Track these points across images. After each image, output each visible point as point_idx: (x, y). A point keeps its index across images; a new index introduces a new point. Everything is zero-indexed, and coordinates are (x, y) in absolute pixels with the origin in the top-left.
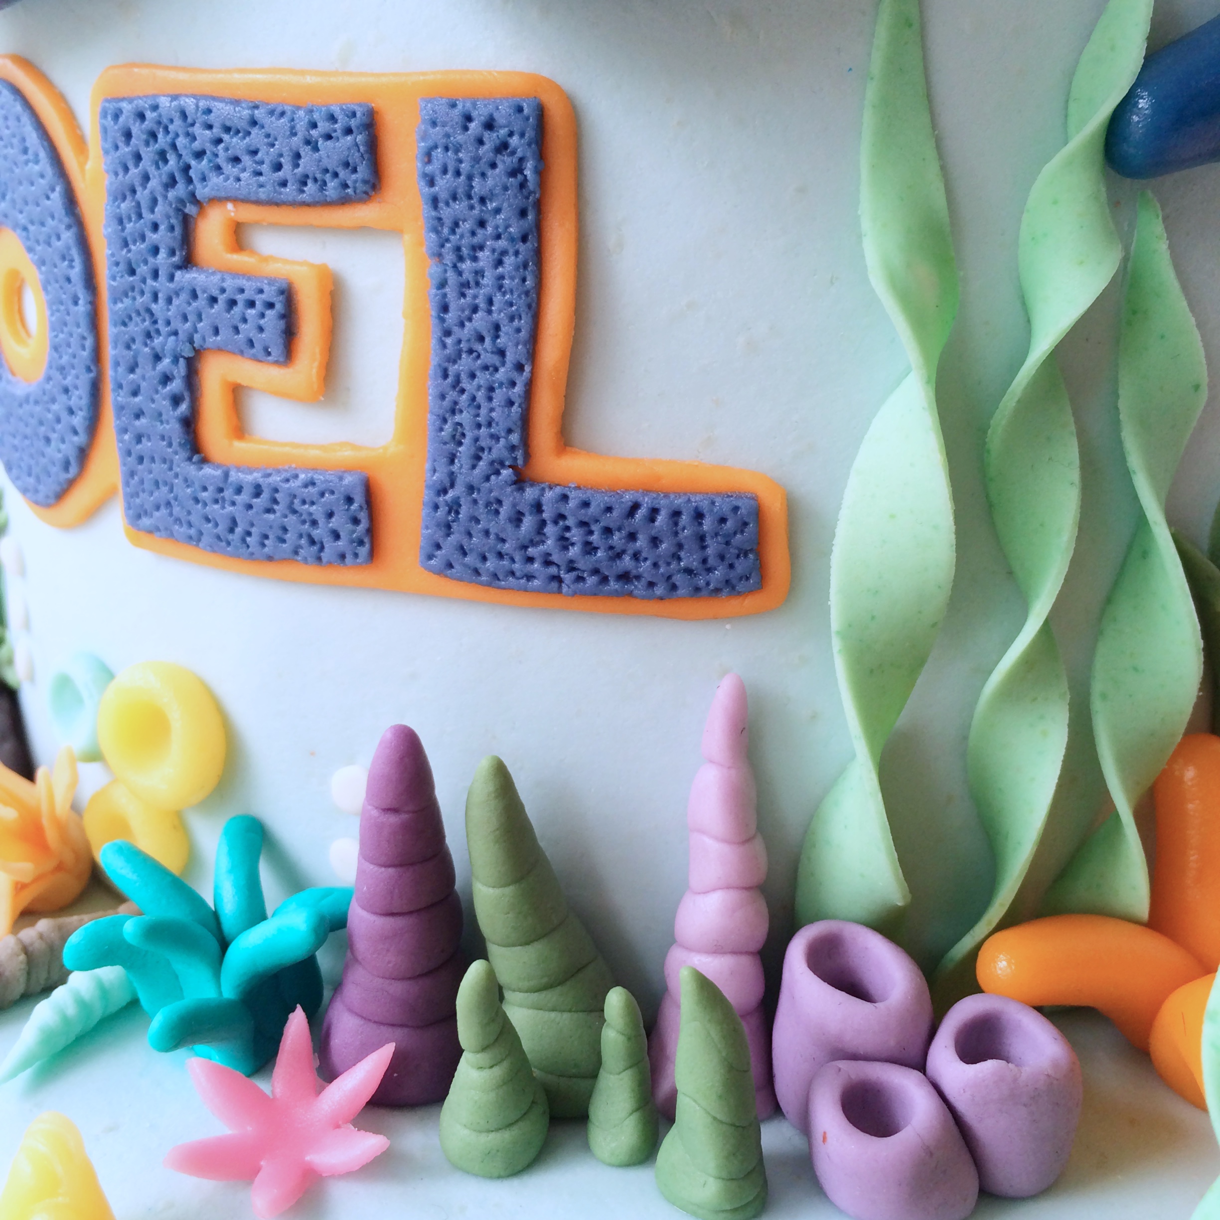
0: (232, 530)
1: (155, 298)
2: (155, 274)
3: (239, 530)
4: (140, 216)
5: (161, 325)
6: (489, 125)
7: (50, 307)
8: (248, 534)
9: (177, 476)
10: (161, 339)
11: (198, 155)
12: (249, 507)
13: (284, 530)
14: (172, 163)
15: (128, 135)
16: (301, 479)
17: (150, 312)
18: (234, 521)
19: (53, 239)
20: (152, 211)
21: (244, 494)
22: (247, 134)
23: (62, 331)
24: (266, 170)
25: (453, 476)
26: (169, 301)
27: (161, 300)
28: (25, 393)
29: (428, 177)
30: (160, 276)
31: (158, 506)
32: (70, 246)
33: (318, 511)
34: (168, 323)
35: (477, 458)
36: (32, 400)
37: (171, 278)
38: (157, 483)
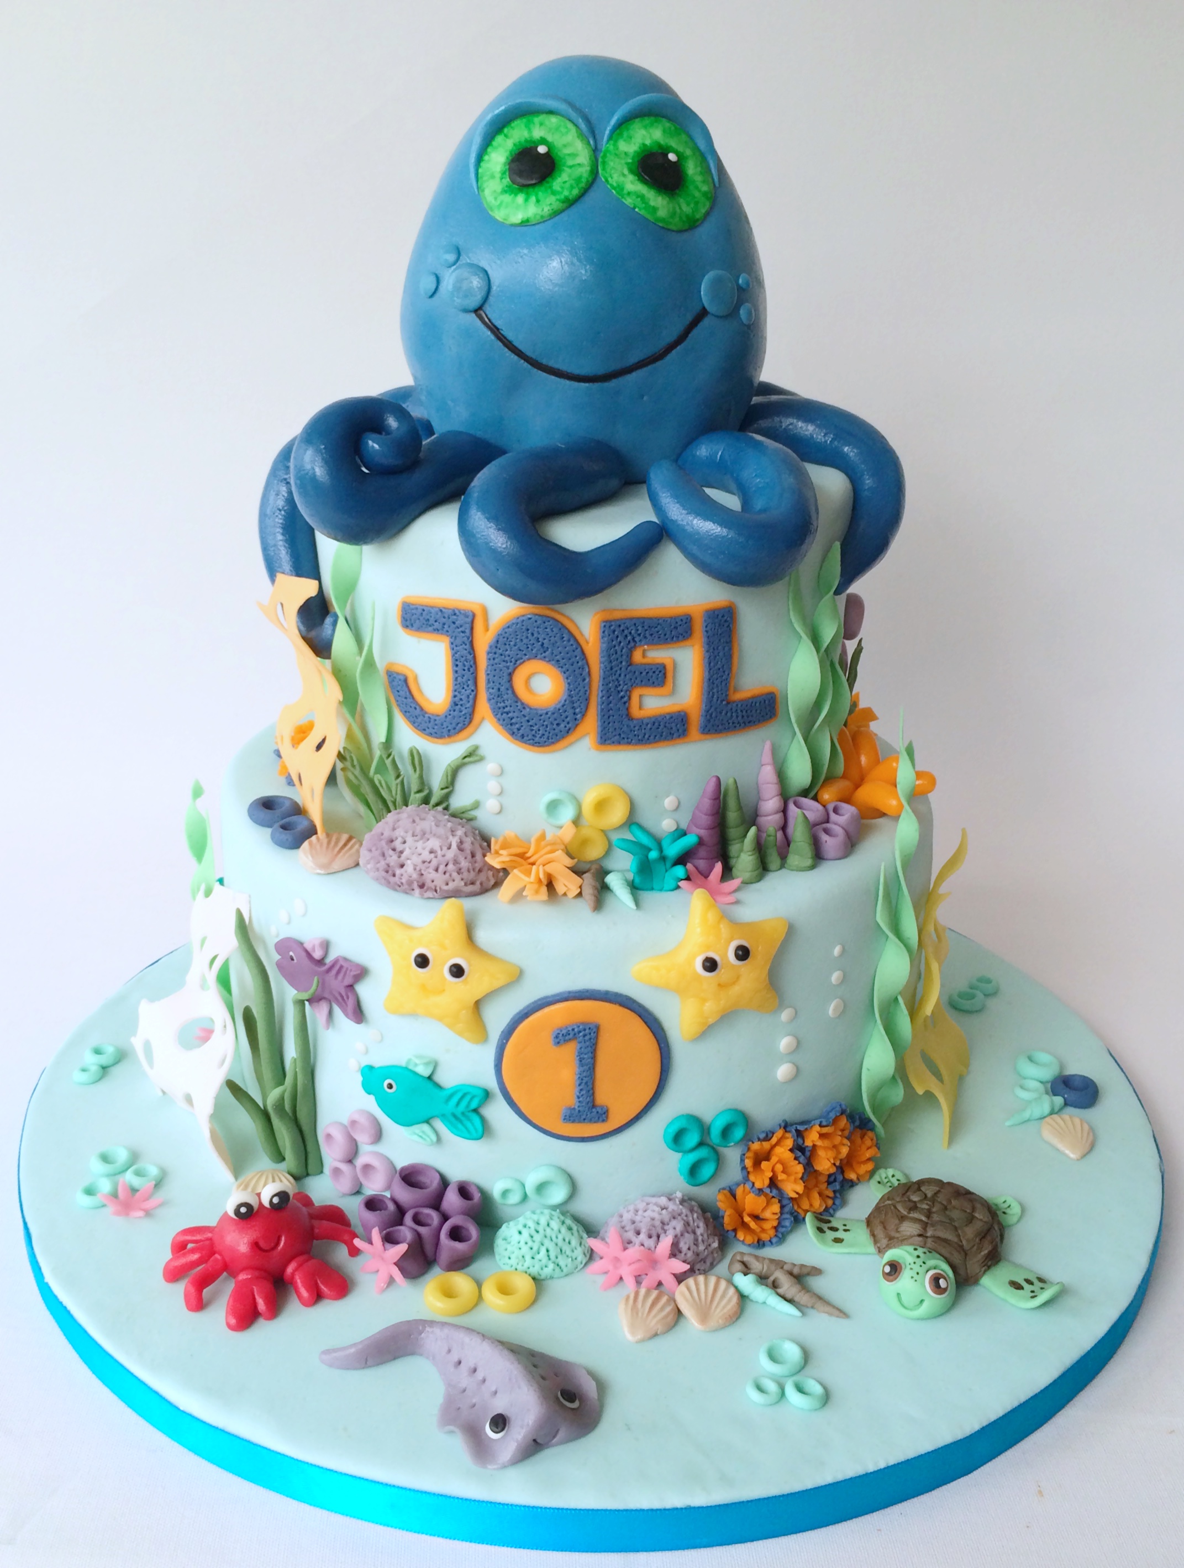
0: (644, 737)
1: (620, 675)
2: (621, 669)
3: (646, 736)
4: (616, 653)
5: (621, 682)
6: (723, 616)
7: (569, 684)
8: (650, 736)
9: (624, 725)
10: (621, 687)
11: (639, 635)
12: (651, 729)
13: (663, 732)
14: (629, 638)
15: (614, 631)
16: (668, 717)
17: (617, 680)
18: (645, 734)
19: (575, 664)
20: (622, 651)
21: (649, 726)
22: (656, 627)
23: (575, 690)
24: (662, 636)
25: (711, 706)
26: (625, 675)
27: (622, 675)
28: (545, 712)
29: (707, 631)
30: (623, 669)
31: (615, 736)
32: (583, 665)
33: (673, 725)
34: (624, 682)
35: (717, 700)
36: (550, 713)
37: (627, 669)
38: (615, 729)
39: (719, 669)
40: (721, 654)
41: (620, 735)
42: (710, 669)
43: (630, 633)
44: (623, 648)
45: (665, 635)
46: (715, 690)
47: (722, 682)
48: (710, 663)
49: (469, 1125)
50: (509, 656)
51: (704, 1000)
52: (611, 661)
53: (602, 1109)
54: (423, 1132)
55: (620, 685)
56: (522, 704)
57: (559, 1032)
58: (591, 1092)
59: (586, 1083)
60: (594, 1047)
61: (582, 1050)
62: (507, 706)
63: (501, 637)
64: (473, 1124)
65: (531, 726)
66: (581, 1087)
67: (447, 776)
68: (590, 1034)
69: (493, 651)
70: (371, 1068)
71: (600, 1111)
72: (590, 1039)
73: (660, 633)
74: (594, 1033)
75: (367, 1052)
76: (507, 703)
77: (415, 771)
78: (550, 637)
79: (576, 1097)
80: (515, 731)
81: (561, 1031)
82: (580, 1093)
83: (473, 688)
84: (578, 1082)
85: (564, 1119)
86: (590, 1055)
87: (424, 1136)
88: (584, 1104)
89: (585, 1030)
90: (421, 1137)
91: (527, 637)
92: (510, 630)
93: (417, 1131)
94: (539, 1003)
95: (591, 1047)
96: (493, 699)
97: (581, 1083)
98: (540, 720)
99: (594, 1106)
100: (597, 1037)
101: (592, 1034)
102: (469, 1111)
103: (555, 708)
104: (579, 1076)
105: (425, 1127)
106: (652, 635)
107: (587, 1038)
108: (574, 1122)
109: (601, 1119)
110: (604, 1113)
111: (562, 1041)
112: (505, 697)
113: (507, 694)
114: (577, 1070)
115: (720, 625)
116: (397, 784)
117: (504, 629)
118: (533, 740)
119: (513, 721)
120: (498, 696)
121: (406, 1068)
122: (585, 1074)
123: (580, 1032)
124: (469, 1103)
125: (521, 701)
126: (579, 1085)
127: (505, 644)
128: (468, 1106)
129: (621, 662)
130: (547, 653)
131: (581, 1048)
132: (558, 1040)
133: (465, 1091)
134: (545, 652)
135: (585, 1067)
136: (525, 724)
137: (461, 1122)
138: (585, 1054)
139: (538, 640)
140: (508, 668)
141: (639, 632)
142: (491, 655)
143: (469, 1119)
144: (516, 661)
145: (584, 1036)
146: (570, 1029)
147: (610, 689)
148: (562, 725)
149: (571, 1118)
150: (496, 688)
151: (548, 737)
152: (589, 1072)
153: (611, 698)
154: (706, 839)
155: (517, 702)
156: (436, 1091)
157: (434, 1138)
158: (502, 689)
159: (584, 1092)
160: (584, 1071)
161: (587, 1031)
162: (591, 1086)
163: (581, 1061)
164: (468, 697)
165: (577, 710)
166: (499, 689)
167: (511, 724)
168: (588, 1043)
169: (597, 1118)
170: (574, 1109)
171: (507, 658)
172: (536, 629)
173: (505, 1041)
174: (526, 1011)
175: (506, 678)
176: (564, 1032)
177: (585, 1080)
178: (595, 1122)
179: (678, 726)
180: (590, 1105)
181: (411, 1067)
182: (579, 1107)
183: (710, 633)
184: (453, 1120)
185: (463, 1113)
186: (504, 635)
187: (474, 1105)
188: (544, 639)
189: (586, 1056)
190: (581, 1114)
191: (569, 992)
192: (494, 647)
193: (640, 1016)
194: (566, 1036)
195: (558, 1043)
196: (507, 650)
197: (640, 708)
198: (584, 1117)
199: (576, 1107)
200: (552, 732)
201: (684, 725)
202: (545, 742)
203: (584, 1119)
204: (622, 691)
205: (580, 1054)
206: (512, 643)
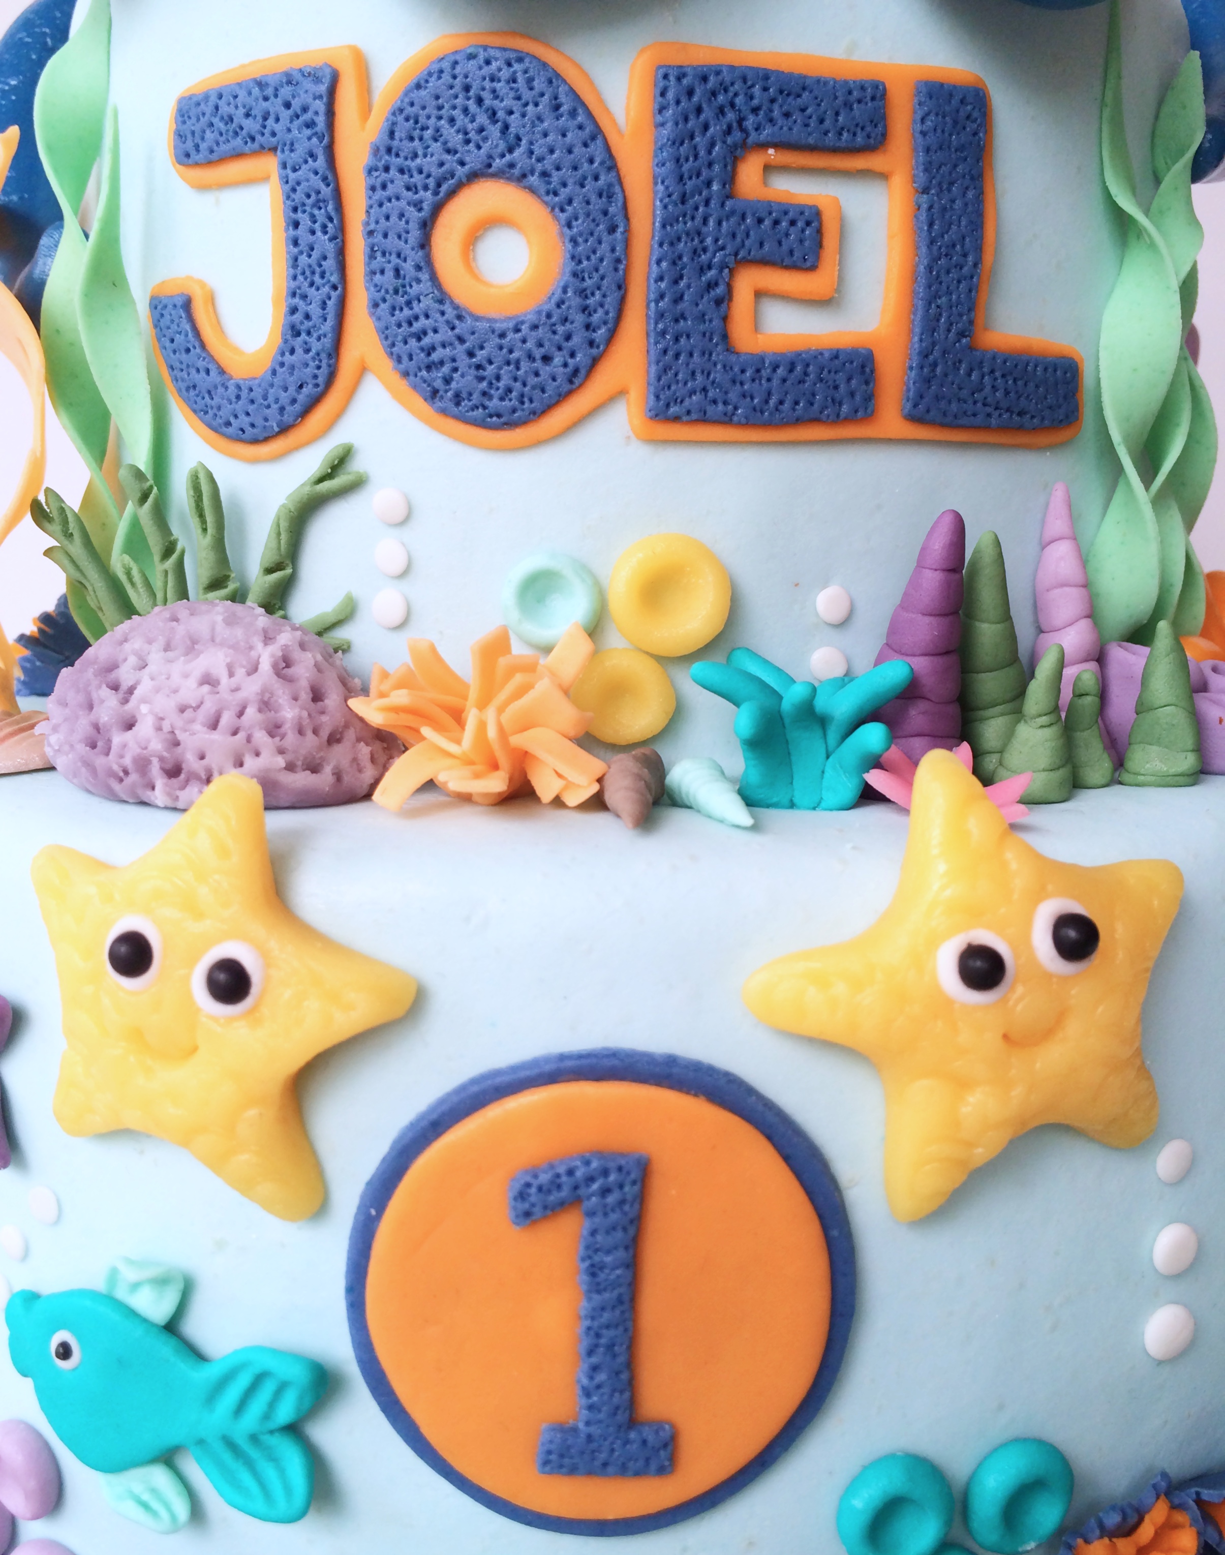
5: (709, 243)
6: (964, 101)
7: (574, 241)
8: (781, 402)
9: (715, 364)
10: (709, 255)
11: (755, 110)
12: (784, 380)
13: (814, 395)
14: (731, 116)
15: (690, 93)
16: (827, 355)
17: (699, 233)
18: (769, 394)
19: (589, 181)
20: (710, 153)
21: (780, 371)
22: (799, 96)
23: (588, 258)
24: (813, 122)
25: (934, 344)
26: (720, 223)
27: (711, 223)
28: (511, 325)
29: (924, 134)
30: (713, 203)
31: (692, 392)
32: (610, 185)
33: (841, 377)
34: (717, 240)
35: (949, 331)
36: (524, 328)
37: (723, 205)
38: (693, 373)
39: (954, 246)
40: (958, 204)
41: (704, 390)
42: (932, 242)
43: (732, 105)
44: (712, 145)
45: (822, 121)
46: (943, 300)
47: (959, 282)
48: (931, 225)
49: (269, 1472)
50: (420, 172)
51: (963, 1084)
52: (681, 178)
53: (657, 1432)
54: (154, 1491)
55: (705, 250)
56: (456, 307)
57: (528, 1179)
58: (624, 1376)
59: (610, 1347)
60: (632, 1231)
61: (599, 1238)
62: (417, 318)
63: (400, 119)
64: (282, 1472)
65: (479, 367)
66: (594, 1360)
67: (279, 534)
68: (621, 1187)
69: (381, 165)
70: (31, 1298)
71: (651, 1438)
72: (622, 1202)
73: (809, 111)
74: (634, 1183)
75: (26, 1255)
76: (417, 308)
77: (205, 530)
78: (526, 104)
79: (579, 1391)
80: (439, 384)
81: (536, 1176)
82: (591, 1378)
83: (334, 279)
84: (585, 1343)
85: (546, 1463)
86: (621, 1254)
87: (155, 1505)
88: (601, 1416)
89: (605, 1172)
90: (145, 1506)
91: (466, 110)
92: (423, 93)
93: (138, 1489)
94: (475, 1089)
95: (625, 1229)
96: (384, 300)
97: (597, 1346)
98: (501, 348)
99: (633, 1422)
100: (642, 1198)
101: (627, 1189)
102: (272, 1432)
103: (539, 312)
104: (588, 1323)
105: (160, 1476)
106: (787, 115)
107: (611, 1199)
108: (573, 1471)
109: (653, 1467)
110: (665, 1446)
111: (537, 1210)
112: (415, 289)
113: (419, 281)
114: (584, 1305)
115: (955, 122)
116: (166, 572)
117: (407, 93)
118: (485, 407)
119: (435, 356)
120: (396, 292)
121: (110, 1300)
122: (606, 1316)
123: (591, 1179)
124: (272, 1405)
125: (452, 302)
126: (590, 1353)
127: (412, 139)
128: (267, 1416)
129: (709, 184)
130: (517, 153)
131: (593, 1233)
132: (526, 1206)
133: (257, 1369)
134: (511, 150)
135: (606, 1295)
136: (463, 362)
137: (250, 1465)
138: (608, 1252)
139: (493, 114)
140: (418, 205)
141: (756, 102)
142: (375, 174)
143: (273, 1459)
144: (439, 185)
145: (605, 1191)
146: (562, 1170)
147: (680, 257)
148: (558, 360)
149: (566, 1461)
150: (389, 268)
151: (522, 396)
152: (617, 1312)
153: (682, 284)
154: (929, 682)
155: (441, 302)
156: (183, 1367)
157: (182, 1509)
158: (408, 267)
159: (601, 1377)
160: (603, 1309)
161: (612, 1178)
162: (621, 1359)
163: (593, 1275)
164: (324, 305)
165: (596, 317)
166: (397, 271)
167: (429, 368)
168: (614, 1217)
169: (640, 1463)
170: (574, 1430)
171: (417, 179)
172: (487, 84)
173: (373, 1212)
174: (434, 1116)
175: (415, 234)
176: (544, 1178)
177: (608, 1334)
178: (638, 1474)
179: (854, 382)
180: (622, 1417)
181: (121, 1294)
182: (588, 1423)
183: (931, 139)
184: (227, 1457)
185: (254, 1439)
186: (409, 110)
187: (285, 1412)
188: (511, 113)
189: (608, 1259)
190: (594, 1445)
191: (562, 1057)
192: (383, 150)
193: (769, 1138)
194: (549, 1192)
195: (527, 1214)
196: (415, 156)
197: (756, 327)
198: (603, 1456)
199: (581, 1425)
200: (532, 380)
201: (867, 383)
202: (514, 411)
203: (605, 1465)
204: (710, 267)
205: (592, 1249)
206: (428, 134)
